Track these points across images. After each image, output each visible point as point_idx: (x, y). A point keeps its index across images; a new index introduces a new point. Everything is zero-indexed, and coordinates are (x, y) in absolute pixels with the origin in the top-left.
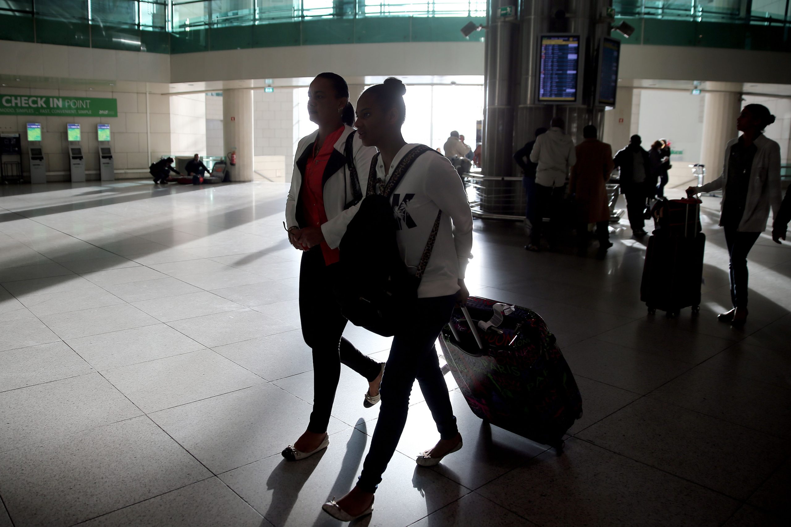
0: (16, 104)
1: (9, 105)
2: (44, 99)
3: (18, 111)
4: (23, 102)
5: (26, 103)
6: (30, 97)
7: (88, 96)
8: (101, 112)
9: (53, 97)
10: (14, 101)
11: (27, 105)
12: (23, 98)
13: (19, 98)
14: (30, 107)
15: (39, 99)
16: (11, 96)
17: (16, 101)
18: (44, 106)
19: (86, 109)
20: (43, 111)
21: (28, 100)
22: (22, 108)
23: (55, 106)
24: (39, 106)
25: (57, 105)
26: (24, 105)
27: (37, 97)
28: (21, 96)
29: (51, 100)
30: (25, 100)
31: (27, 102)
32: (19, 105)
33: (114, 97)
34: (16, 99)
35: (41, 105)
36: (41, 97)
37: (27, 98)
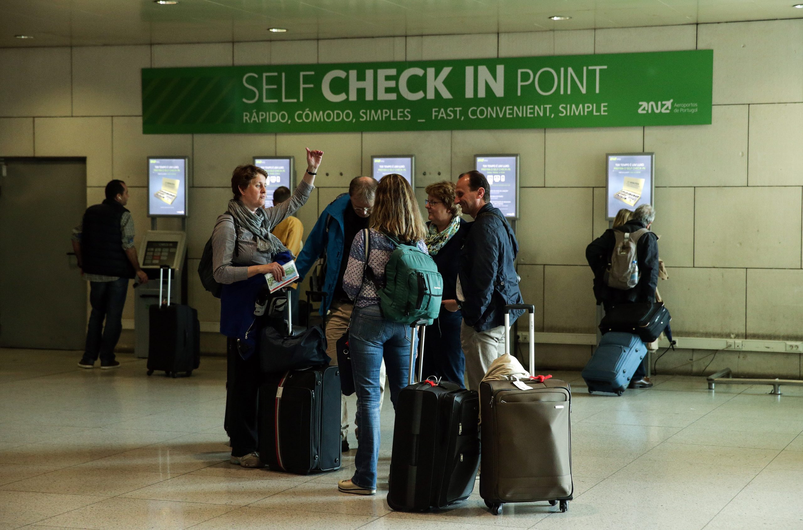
0: (361, 92)
1: (341, 97)
2: (446, 71)
3: (365, 116)
4: (383, 84)
5: (388, 90)
6: (401, 66)
7: (600, 50)
8: (645, 107)
9: (476, 63)
10: (354, 85)
11: (393, 97)
12: (382, 73)
13: (369, 73)
14: (401, 102)
15: (431, 71)
16: (346, 67)
17: (361, 84)
18: (446, 94)
19: (590, 97)
20: (442, 114)
21: (396, 78)
22: (377, 104)
23: (482, 94)
24: (431, 95)
25: (488, 88)
26: (382, 96)
27: (424, 64)
28: (376, 66)
29: (469, 70)
30: (388, 78)
31: (392, 84)
32: (369, 97)
33: (702, 46)
34: (361, 77)
35: (437, 92)
36: (438, 65)
37: (393, 72)
